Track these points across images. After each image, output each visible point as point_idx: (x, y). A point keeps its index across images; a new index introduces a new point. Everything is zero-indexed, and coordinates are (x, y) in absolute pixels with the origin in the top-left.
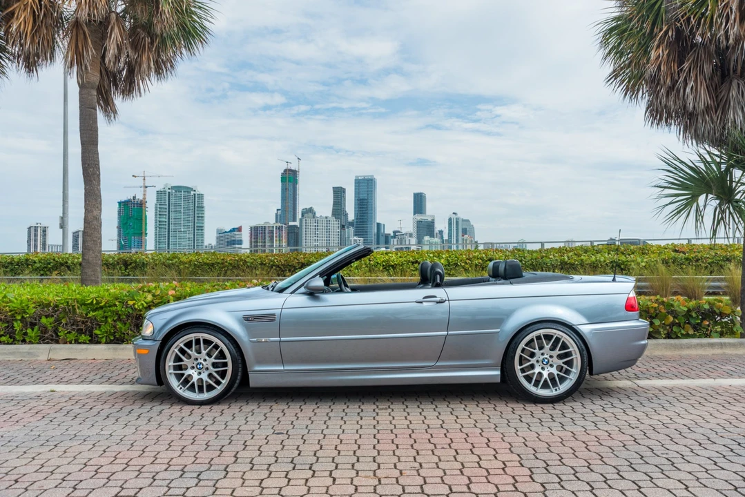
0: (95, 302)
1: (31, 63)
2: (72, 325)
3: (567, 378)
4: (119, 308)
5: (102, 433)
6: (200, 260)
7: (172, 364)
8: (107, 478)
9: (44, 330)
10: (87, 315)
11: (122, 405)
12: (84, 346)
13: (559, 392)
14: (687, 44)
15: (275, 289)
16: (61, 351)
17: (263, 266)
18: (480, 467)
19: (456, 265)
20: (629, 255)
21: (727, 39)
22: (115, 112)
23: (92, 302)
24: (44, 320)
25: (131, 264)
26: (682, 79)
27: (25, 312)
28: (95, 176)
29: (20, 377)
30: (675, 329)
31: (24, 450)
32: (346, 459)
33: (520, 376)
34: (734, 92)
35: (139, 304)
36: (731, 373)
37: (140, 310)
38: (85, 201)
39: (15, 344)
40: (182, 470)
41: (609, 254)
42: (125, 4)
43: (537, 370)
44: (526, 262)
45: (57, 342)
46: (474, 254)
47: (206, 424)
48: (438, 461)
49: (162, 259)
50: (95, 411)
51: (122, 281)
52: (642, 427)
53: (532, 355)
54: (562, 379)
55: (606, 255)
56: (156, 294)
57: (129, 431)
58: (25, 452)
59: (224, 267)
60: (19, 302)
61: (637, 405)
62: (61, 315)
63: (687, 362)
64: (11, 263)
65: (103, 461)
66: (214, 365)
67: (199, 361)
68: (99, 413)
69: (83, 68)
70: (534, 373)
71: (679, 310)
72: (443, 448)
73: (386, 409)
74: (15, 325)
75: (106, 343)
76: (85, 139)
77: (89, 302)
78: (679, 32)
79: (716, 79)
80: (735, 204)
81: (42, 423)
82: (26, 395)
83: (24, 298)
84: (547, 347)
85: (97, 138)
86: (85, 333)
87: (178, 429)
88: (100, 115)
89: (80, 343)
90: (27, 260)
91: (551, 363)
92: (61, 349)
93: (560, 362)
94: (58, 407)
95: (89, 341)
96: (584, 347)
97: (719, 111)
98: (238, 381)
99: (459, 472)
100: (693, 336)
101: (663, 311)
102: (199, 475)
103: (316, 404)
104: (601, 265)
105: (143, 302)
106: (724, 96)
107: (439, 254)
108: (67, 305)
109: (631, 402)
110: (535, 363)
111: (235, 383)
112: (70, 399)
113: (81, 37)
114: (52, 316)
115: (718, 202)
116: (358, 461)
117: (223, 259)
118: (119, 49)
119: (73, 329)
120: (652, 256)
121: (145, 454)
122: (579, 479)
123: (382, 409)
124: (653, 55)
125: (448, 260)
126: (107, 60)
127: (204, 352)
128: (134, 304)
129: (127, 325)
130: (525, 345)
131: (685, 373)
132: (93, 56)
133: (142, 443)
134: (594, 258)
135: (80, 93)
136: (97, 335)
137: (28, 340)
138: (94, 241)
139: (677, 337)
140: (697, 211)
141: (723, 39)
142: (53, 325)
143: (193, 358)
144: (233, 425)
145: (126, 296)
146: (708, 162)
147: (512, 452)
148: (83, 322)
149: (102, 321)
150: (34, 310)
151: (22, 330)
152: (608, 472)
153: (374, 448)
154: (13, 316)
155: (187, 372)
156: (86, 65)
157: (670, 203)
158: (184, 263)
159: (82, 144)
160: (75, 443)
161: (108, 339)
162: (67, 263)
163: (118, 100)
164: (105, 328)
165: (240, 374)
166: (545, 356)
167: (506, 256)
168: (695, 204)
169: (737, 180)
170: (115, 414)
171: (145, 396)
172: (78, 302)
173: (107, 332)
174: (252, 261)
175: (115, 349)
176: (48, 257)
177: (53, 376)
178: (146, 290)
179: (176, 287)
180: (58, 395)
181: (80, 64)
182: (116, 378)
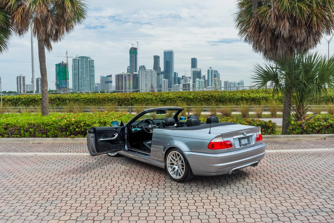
0: (47, 123)
1: (20, 32)
2: (40, 131)
4: (55, 125)
5: (51, 168)
6: (89, 97)
9: (31, 133)
10: (45, 128)
12: (44, 139)
16: (37, 140)
17: (116, 99)
19: (197, 98)
22: (51, 48)
23: (46, 123)
24: (30, 130)
25: (61, 99)
26: (261, 38)
27: (24, 127)
28: (45, 74)
29: (25, 150)
32: (117, 176)
35: (62, 124)
37: (63, 126)
39: (22, 138)
40: (72, 178)
42: (53, 5)
44: (226, 97)
45: (35, 137)
46: (205, 93)
47: (81, 166)
48: (143, 176)
49: (74, 97)
50: (49, 161)
51: (57, 108)
55: (261, 94)
56: (68, 120)
57: (59, 167)
58: (31, 173)
59: (99, 100)
62: (36, 128)
64: (13, 99)
65: (52, 175)
72: (147, 173)
74: (21, 131)
75: (52, 137)
76: (41, 60)
77: (45, 123)
79: (274, 38)
81: (34, 165)
82: (28, 156)
83: (23, 122)
85: (45, 60)
86: (44, 134)
87: (73, 167)
88: (46, 50)
89: (43, 137)
90: (20, 98)
94: (38, 160)
95: (46, 136)
99: (146, 179)
102: (77, 179)
104: (258, 98)
108: (38, 124)
112: (41, 157)
113: (38, 22)
114: (33, 128)
116: (120, 176)
117: (99, 97)
118: (52, 25)
119: (41, 133)
121: (63, 174)
125: (194, 96)
126: (48, 31)
128: (60, 124)
129: (59, 131)
132: (43, 30)
133: (62, 171)
134: (255, 95)
135: (39, 43)
136: (48, 135)
137: (26, 136)
138: (46, 99)
142: (33, 131)
144: (89, 166)
145: (58, 121)
148: (43, 130)
149: (50, 130)
150: (27, 126)
151: (24, 133)
154: (20, 128)
156: (40, 34)
157: (256, 85)
158: (82, 98)
160: (44, 171)
162: (35, 99)
163: (52, 43)
164: (52, 132)
167: (218, 94)
168: (266, 84)
170: (55, 162)
171: (64, 157)
172: (41, 123)
173: (52, 134)
174: (111, 97)
175: (55, 140)
176: (28, 96)
177: (35, 149)
178: (64, 118)
179: (75, 117)
180: (38, 156)
181: (38, 33)
182: (55, 150)
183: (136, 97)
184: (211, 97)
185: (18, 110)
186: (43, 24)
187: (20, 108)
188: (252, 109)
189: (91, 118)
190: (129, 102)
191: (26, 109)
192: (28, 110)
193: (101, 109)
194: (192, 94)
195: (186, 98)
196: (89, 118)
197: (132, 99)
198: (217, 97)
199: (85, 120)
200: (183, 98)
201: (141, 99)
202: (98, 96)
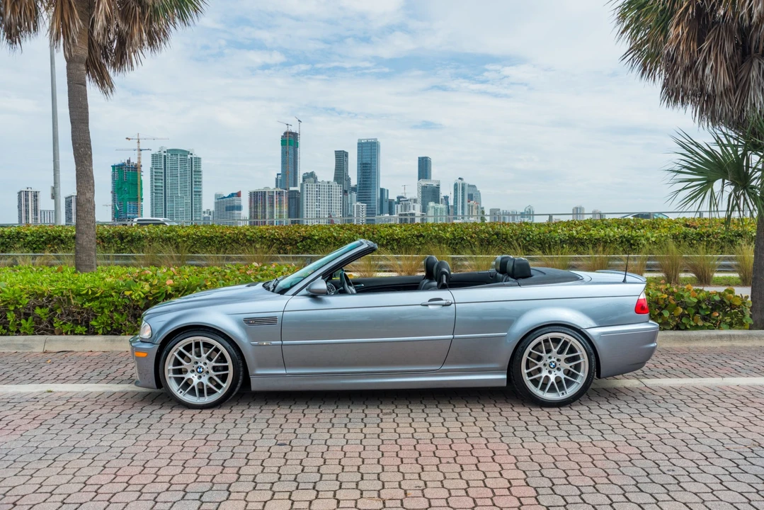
0: (90, 292)
1: (13, 35)
2: (68, 315)
3: (574, 382)
4: (115, 299)
5: (101, 444)
6: (199, 234)
7: (171, 367)
8: (108, 501)
9: (38, 320)
10: (82, 305)
11: (122, 408)
12: (81, 338)
13: (565, 396)
14: (708, 21)
15: (276, 289)
16: (57, 343)
18: (486, 486)
19: (462, 239)
20: (639, 229)
21: (751, 18)
22: (111, 87)
23: (88, 292)
24: (38, 311)
25: (127, 237)
26: (701, 59)
27: (18, 303)
28: (87, 156)
29: (16, 374)
30: (684, 320)
31: (22, 465)
32: (350, 477)
33: (527, 379)
34: (754, 73)
35: (136, 295)
36: (739, 369)
37: (138, 301)
38: (77, 183)
39: (9, 335)
40: (184, 490)
41: (618, 228)
43: (544, 373)
44: (533, 236)
45: (53, 333)
46: (480, 228)
47: (207, 433)
48: (443, 478)
49: (159, 232)
50: (93, 416)
51: (117, 258)
52: (649, 437)
53: (539, 358)
54: (569, 383)
55: (616, 230)
56: (154, 284)
57: (129, 441)
58: (23, 468)
60: (11, 292)
61: (644, 409)
62: (56, 305)
63: (695, 357)
65: (104, 479)
66: (215, 369)
67: (200, 364)
68: (98, 419)
69: (70, 41)
70: (541, 377)
71: (689, 301)
72: (448, 463)
73: (390, 414)
74: (9, 315)
75: (103, 334)
76: (75, 117)
77: (84, 292)
78: (700, 10)
79: (736, 58)
80: (750, 190)
81: (39, 432)
82: (22, 395)
83: (16, 288)
84: (555, 351)
85: (87, 116)
86: (81, 324)
87: (179, 438)
89: (76, 334)
90: (18, 233)
91: (558, 366)
92: (56, 341)
93: (568, 366)
94: (55, 412)
95: (86, 332)
96: (592, 351)
97: (738, 92)
98: (239, 385)
99: (463, 493)
100: (702, 328)
101: (673, 302)
102: (201, 496)
103: (319, 408)
104: (610, 240)
105: (140, 293)
106: (744, 76)
107: (444, 227)
108: (62, 296)
109: (638, 406)
110: (542, 367)
111: (236, 387)
112: (68, 401)
113: (66, 7)
114: (47, 306)
115: (733, 187)
116: (362, 479)
117: (222, 233)
118: (108, 20)
119: (69, 320)
120: (663, 231)
121: (146, 471)
122: (585, 502)
123: (386, 414)
124: (672, 32)
125: (453, 234)
126: (95, 33)
127: (204, 356)
128: (131, 295)
129: (125, 316)
130: (533, 349)
131: (692, 369)
132: (80, 28)
133: (142, 457)
134: (603, 232)
135: (68, 68)
136: (93, 326)
137: (22, 332)
138: (87, 224)
139: (686, 329)
140: (711, 197)
141: (746, 17)
142: (47, 316)
143: (192, 362)
144: (235, 434)
145: (122, 286)
146: (724, 145)
147: (518, 468)
148: (79, 313)
149: (98, 312)
150: (28, 300)
151: (16, 321)
152: (613, 492)
153: (379, 462)
154: (5, 306)
155: (187, 376)
156: (73, 40)
157: (684, 189)
158: (181, 237)
159: (72, 123)
160: (74, 457)
161: (105, 330)
162: (60, 236)
164: (104, 319)
165: (241, 377)
166: (553, 360)
167: (513, 230)
168: (710, 190)
169: (753, 166)
170: (114, 421)
171: (144, 398)
172: (72, 292)
173: (103, 323)
174: (252, 234)
175: (113, 341)
176: (41, 230)
177: (50, 372)
178: (143, 278)
179: (174, 275)
180: (55, 396)
181: (67, 37)
182: (115, 375)
183: (314, 236)
184: (495, 236)
185: (9, 261)
186: (81, 13)
187: (17, 256)
188: (617, 262)
189: (220, 277)
190: (298, 248)
191: (34, 258)
192: (37, 261)
193: (233, 260)
194: (449, 230)
195: (435, 237)
196: (215, 280)
197: (304, 238)
198: (511, 237)
199: (204, 282)
200: (429, 238)
201: (326, 241)
202: (221, 231)
